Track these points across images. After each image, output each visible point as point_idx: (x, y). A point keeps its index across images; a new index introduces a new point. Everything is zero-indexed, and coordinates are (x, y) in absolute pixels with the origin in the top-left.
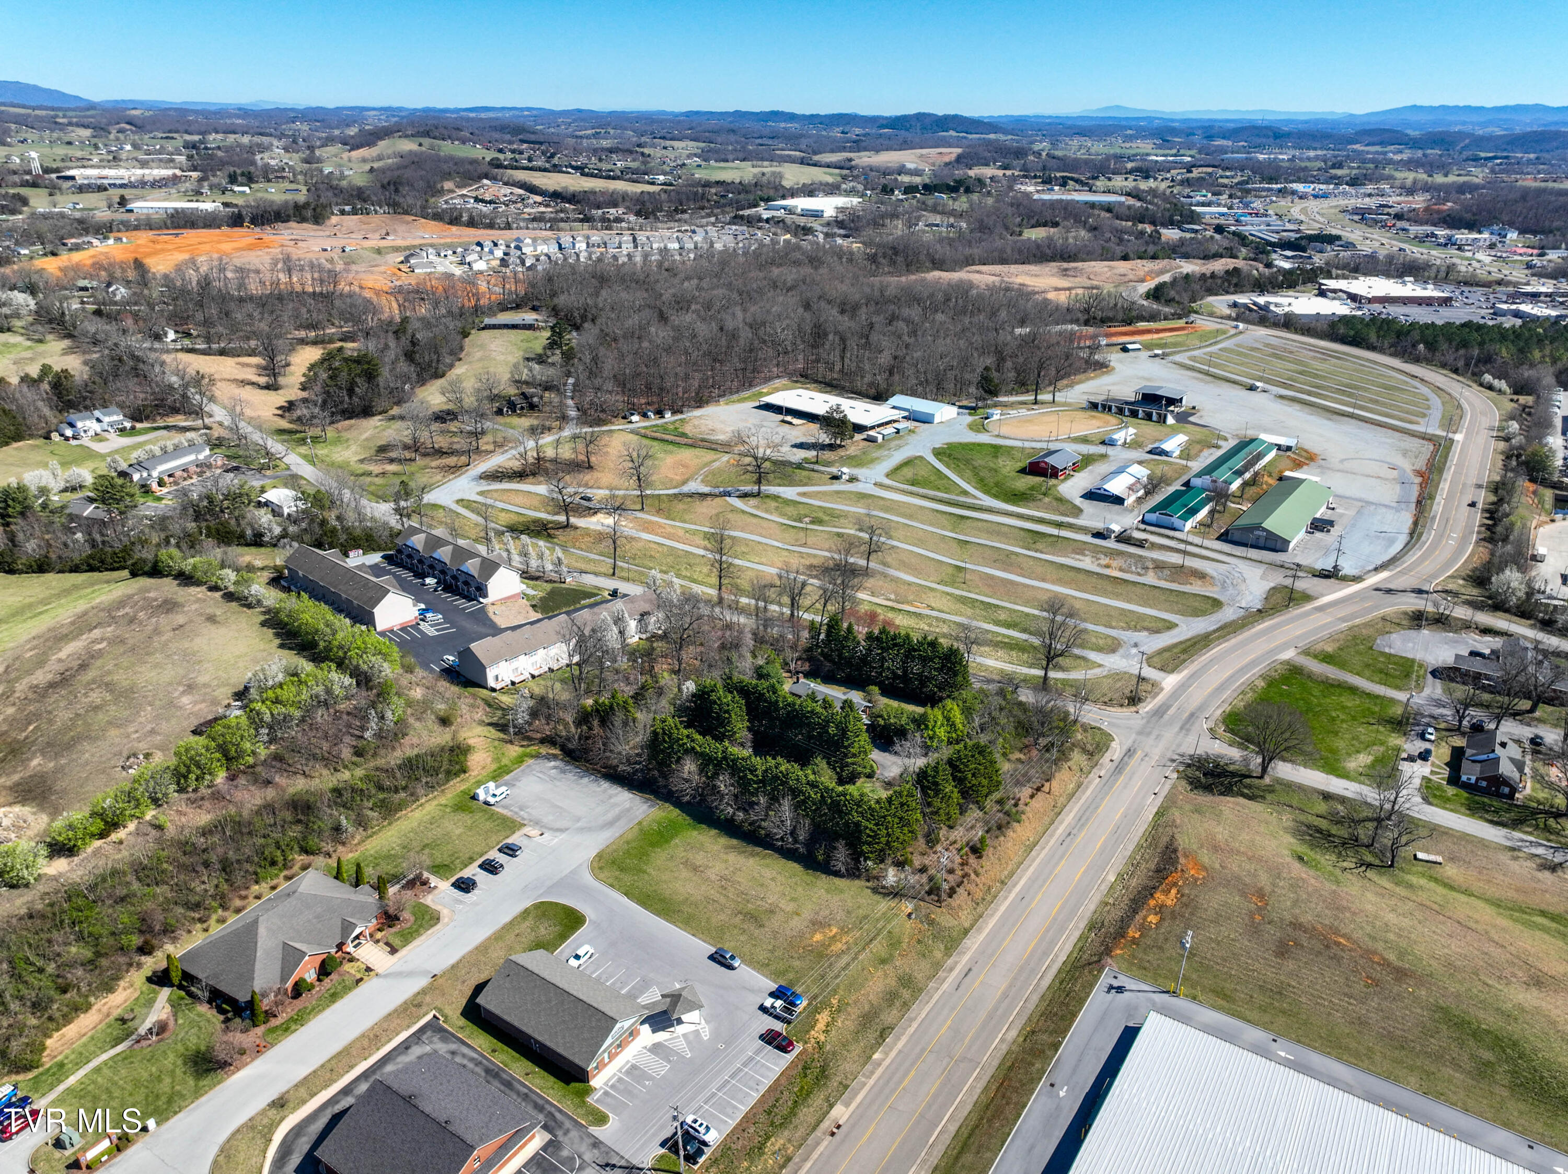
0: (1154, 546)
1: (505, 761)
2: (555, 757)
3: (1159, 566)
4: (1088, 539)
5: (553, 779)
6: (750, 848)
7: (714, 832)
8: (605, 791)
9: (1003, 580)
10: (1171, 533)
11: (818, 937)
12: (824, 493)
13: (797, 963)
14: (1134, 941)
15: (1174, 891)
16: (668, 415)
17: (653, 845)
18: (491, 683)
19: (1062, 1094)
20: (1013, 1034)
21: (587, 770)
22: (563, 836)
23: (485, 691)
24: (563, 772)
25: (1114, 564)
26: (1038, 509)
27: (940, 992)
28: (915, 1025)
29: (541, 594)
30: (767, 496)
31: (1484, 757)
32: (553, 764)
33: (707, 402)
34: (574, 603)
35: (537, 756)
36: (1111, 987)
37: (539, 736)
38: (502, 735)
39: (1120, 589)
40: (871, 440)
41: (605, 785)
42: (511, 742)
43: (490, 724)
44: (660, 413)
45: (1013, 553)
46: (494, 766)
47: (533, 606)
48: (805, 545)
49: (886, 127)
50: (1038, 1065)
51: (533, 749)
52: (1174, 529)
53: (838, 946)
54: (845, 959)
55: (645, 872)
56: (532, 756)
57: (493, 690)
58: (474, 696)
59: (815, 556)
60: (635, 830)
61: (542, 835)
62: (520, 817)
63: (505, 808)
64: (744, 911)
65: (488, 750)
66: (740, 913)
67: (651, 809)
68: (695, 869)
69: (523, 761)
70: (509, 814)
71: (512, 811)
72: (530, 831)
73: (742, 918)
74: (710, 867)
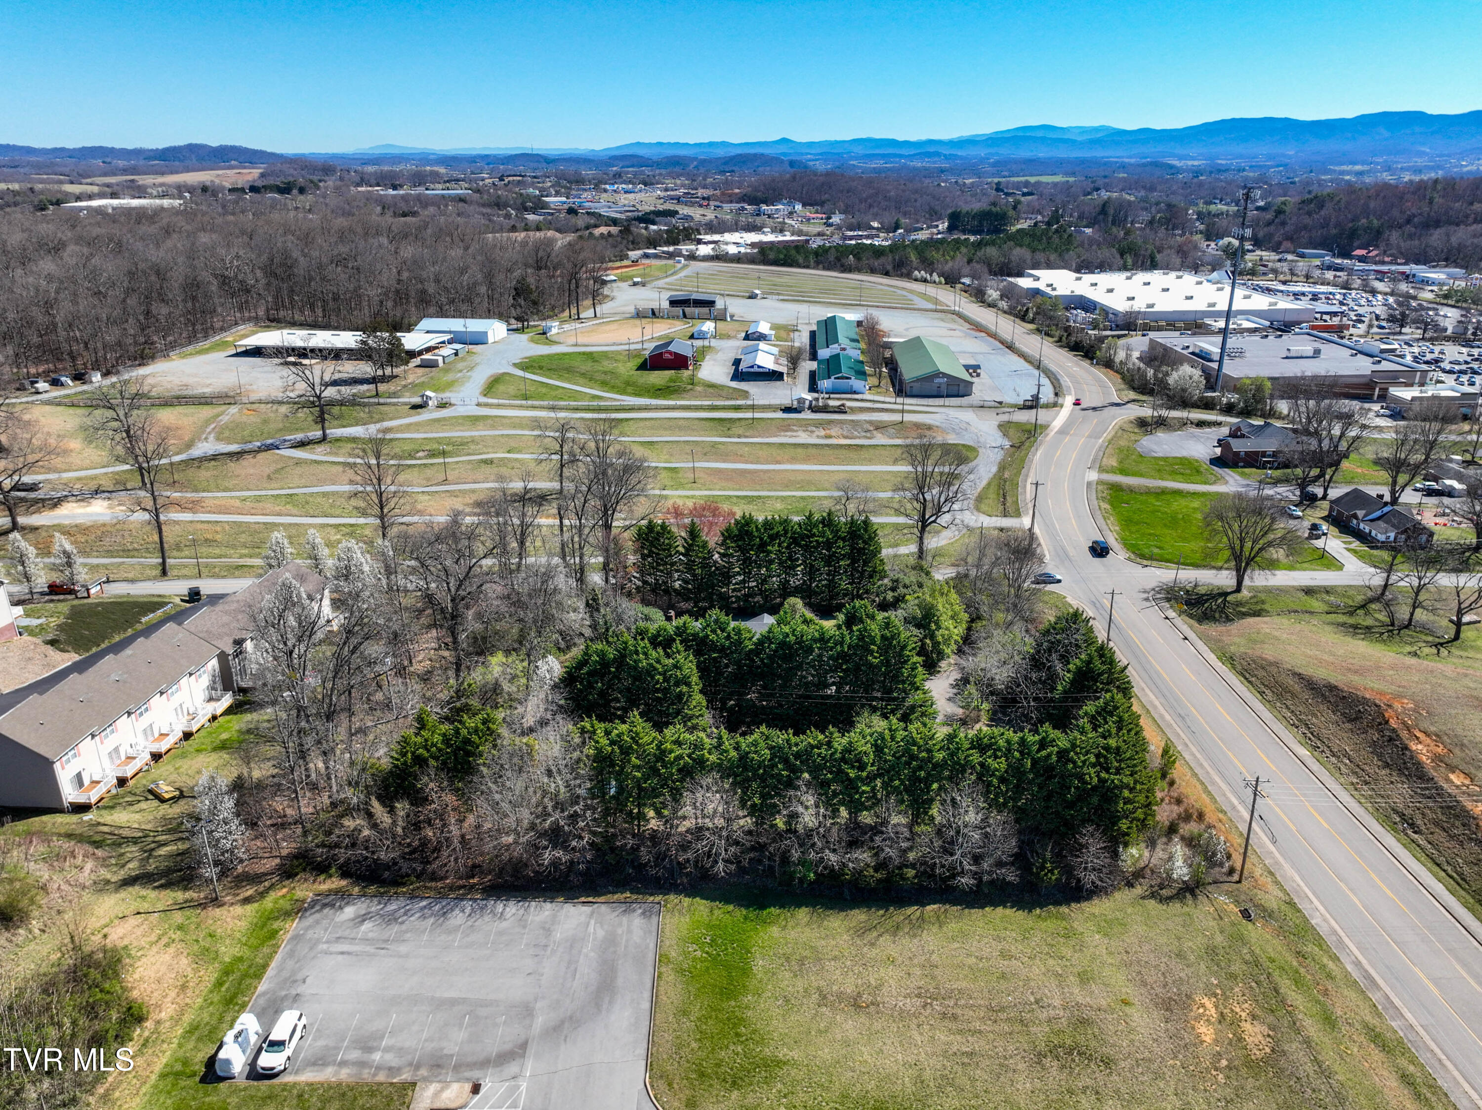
0: (853, 410)
1: (228, 951)
2: (341, 897)
3: (880, 427)
4: (780, 415)
5: (382, 945)
6: (899, 915)
7: (803, 914)
8: (522, 923)
9: (734, 471)
10: (856, 396)
11: (1205, 1031)
12: (417, 424)
15: (1419, 734)
16: (97, 377)
17: (728, 992)
18: (70, 794)
21: (441, 895)
22: (530, 1066)
23: (59, 818)
24: (391, 919)
25: (833, 432)
26: (696, 398)
29: (54, 621)
30: (338, 440)
31: (1378, 513)
32: (350, 911)
33: (153, 358)
34: (129, 623)
35: (299, 909)
37: (272, 864)
38: (180, 896)
39: (864, 454)
40: (432, 365)
41: (511, 909)
42: (215, 901)
43: (129, 882)
44: (79, 377)
45: (716, 443)
46: (210, 975)
47: (52, 643)
48: (445, 481)
49: (155, 159)
51: (277, 898)
52: (855, 393)
53: (1253, 1032)
55: (779, 1063)
56: (287, 914)
57: (81, 808)
58: (44, 836)
59: (473, 491)
60: (670, 976)
61: (476, 1089)
62: (379, 1068)
63: (325, 1064)
64: (1042, 1047)
65: (165, 940)
66: (1041, 1055)
67: (654, 919)
68: (856, 1004)
69: (274, 934)
70: (345, 1075)
71: (343, 1063)
72: (437, 1094)
73: (1055, 1063)
74: (878, 987)
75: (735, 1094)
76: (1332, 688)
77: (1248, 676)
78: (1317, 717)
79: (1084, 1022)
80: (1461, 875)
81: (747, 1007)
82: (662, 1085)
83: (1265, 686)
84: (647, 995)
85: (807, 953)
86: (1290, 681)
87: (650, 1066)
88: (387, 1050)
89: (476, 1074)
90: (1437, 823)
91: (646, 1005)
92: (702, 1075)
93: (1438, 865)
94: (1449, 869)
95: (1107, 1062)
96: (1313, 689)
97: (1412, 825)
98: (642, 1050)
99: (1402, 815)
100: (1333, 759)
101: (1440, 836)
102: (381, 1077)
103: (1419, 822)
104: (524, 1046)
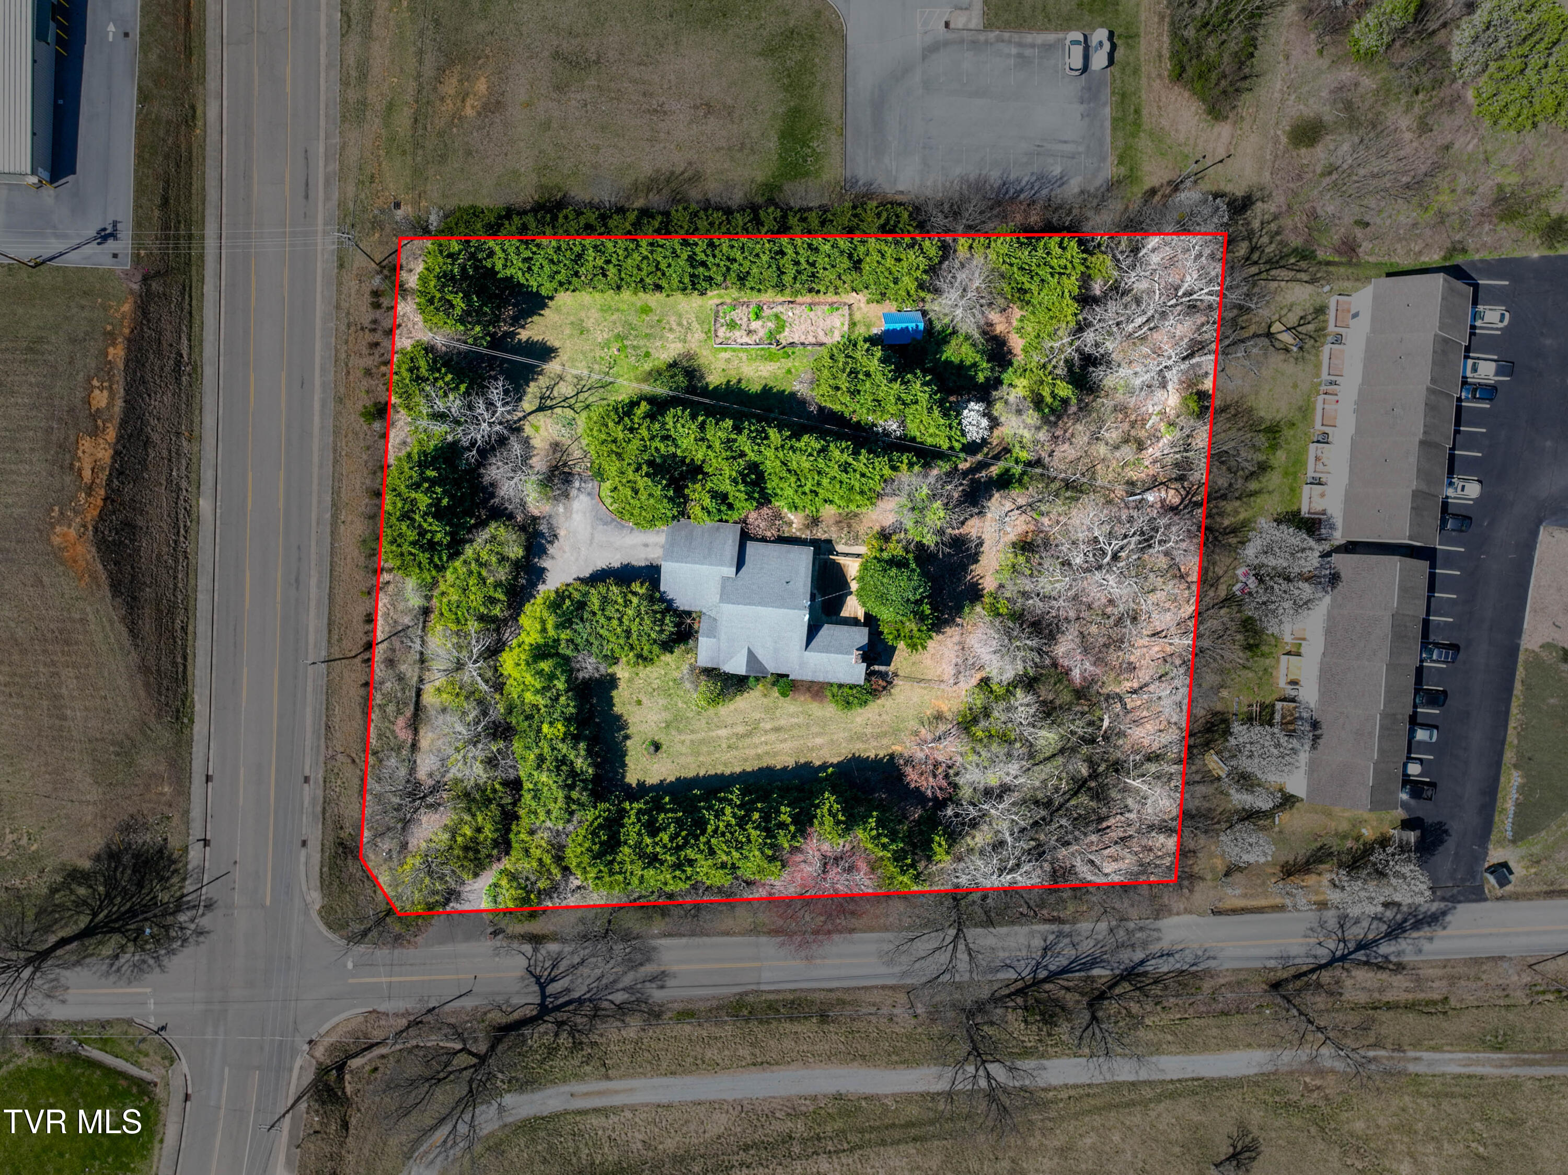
1: (1145, 141)
5: (1040, 151)
11: (481, 86)
13: (482, 27)
14: (110, 337)
15: (87, 474)
17: (795, 114)
19: (111, 28)
20: (212, 113)
22: (918, 41)
27: (322, 135)
28: (323, 60)
36: (113, 235)
42: (1174, 185)
46: (1147, 119)
50: (153, 57)
51: (1132, 196)
53: (450, 86)
54: (429, 71)
55: (763, 53)
56: (1118, 181)
60: (835, 116)
61: (947, 25)
62: (1010, 42)
63: (1043, 45)
64: (594, 68)
65: (1192, 142)
66: (597, 62)
67: (849, 175)
68: (709, 109)
69: (1121, 161)
70: (1029, 38)
71: (1033, 46)
72: (969, 20)
73: (589, 55)
74: (691, 122)
75: (792, 23)
76: (116, 587)
77: (181, 669)
78: (159, 556)
79: (558, 88)
80: (183, 294)
81: (782, 101)
82: (836, 26)
83: (174, 638)
84: (849, 99)
85: (739, 155)
86: (147, 626)
87: (844, 38)
88: (1009, 56)
89: (950, 36)
90: (159, 353)
91: (849, 90)
92: (812, 37)
93: (190, 313)
94: (187, 307)
95: (556, 55)
96: (134, 599)
97: (178, 363)
98: (850, 52)
99: (178, 380)
100: (184, 484)
101: (168, 336)
102: (1006, 35)
103: (171, 362)
104: (924, 58)
